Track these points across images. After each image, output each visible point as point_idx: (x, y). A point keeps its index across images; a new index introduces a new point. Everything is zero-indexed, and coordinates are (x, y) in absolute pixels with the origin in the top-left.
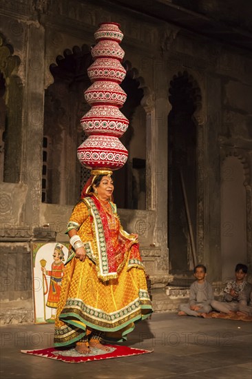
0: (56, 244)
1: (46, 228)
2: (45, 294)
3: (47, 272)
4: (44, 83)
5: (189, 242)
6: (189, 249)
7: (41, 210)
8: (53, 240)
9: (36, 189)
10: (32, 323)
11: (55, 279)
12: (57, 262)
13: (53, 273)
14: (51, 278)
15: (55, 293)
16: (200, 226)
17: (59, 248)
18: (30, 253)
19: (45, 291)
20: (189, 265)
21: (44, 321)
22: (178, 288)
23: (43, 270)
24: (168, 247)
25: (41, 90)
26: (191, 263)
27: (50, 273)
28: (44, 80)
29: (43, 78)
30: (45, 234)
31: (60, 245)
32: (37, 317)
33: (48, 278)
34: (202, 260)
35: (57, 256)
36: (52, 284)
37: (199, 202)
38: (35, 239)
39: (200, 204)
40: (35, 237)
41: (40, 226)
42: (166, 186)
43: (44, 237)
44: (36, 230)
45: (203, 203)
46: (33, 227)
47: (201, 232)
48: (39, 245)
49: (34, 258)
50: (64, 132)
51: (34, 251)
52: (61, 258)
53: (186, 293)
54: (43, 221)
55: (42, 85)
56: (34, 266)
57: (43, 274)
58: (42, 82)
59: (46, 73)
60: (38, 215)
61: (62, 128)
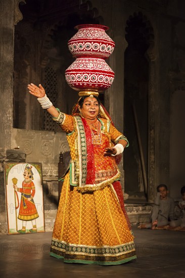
0: (25, 164)
1: (17, 150)
2: (16, 208)
3: (18, 189)
4: (14, 20)
5: (140, 166)
6: (140, 174)
7: (12, 135)
8: (23, 161)
9: (8, 115)
10: (5, 234)
11: (25, 196)
12: (27, 180)
13: (24, 190)
14: (22, 194)
15: (25, 207)
16: (152, 151)
17: (28, 168)
18: (3, 172)
19: (17, 206)
20: (140, 187)
21: (16, 232)
22: (132, 205)
23: (14, 187)
24: (124, 169)
25: (11, 25)
26: (141, 185)
27: (21, 190)
28: (14, 17)
29: (13, 15)
30: (16, 155)
31: (29, 165)
32: (10, 228)
33: (19, 194)
34: (153, 182)
35: (27, 175)
36: (23, 200)
37: (151, 130)
38: (7, 160)
39: (152, 132)
40: (7, 158)
41: (12, 148)
42: (122, 115)
43: (16, 158)
44: (8, 152)
45: (154, 131)
46: (6, 149)
47: (153, 157)
48: (11, 165)
49: (7, 176)
50: (29, 67)
51: (7, 170)
52: (30, 177)
53: (139, 209)
54: (14, 145)
55: (12, 21)
56: (7, 184)
57: (15, 191)
58: (13, 18)
59: (16, 10)
60: (10, 139)
61: (28, 63)
